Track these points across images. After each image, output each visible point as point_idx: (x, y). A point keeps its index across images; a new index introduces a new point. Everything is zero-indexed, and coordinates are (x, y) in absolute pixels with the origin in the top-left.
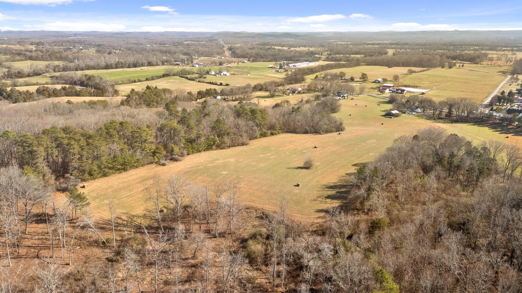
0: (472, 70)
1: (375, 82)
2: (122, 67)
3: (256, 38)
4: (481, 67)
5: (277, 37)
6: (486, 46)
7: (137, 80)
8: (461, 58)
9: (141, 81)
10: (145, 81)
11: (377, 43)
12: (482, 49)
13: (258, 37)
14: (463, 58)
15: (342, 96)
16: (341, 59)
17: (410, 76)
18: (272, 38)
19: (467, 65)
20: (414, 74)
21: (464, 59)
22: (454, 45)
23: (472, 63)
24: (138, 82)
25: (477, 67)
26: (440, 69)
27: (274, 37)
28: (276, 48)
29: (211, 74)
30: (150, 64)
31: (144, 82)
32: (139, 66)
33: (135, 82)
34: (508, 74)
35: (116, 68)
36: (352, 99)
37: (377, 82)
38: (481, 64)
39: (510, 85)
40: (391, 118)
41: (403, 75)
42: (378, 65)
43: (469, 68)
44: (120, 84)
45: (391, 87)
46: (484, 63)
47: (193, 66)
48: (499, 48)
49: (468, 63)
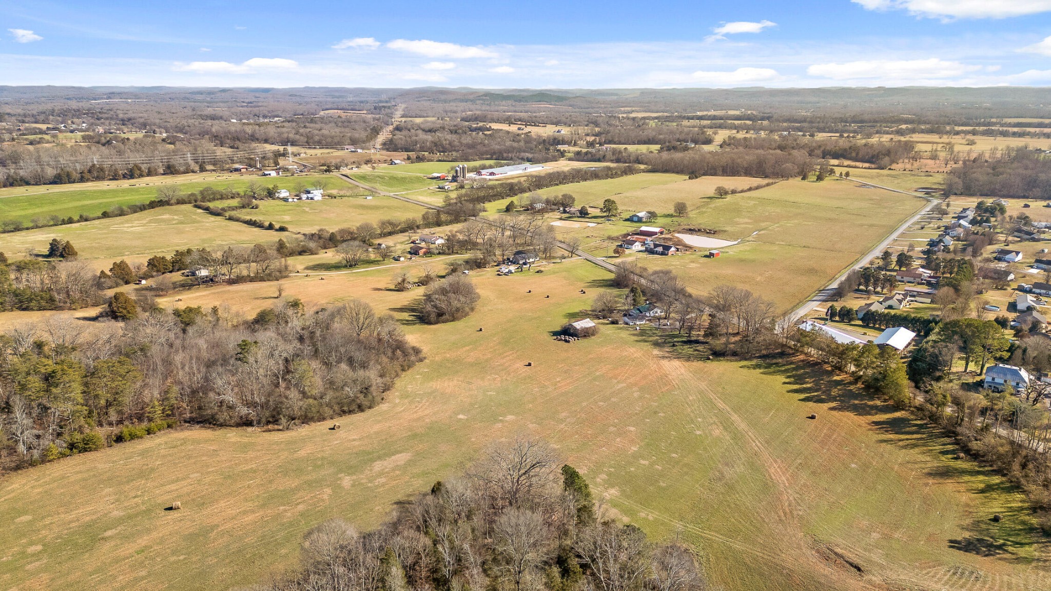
0: (864, 185)
1: (630, 220)
2: (99, 178)
3: (478, 102)
4: (888, 175)
5: (520, 101)
6: (925, 123)
7: (76, 218)
8: (854, 154)
9: (86, 220)
10: (99, 218)
11: (710, 116)
12: (913, 131)
13: (482, 100)
14: (857, 154)
15: (521, 262)
16: (604, 157)
17: (719, 202)
18: (510, 102)
19: (861, 172)
20: (729, 198)
21: (860, 156)
22: (862, 122)
23: (873, 166)
24: (78, 221)
25: (878, 176)
26: (796, 181)
27: (515, 101)
28: (495, 126)
29: (278, 198)
30: (170, 170)
31: (97, 222)
32: (141, 176)
33: (70, 221)
34: (937, 194)
35: (82, 180)
36: (538, 272)
37: (635, 219)
38: (890, 169)
39: (922, 228)
40: (568, 342)
41: (704, 200)
42: (673, 172)
43: (860, 180)
44: (27, 229)
45: (655, 233)
46: (900, 166)
47: (265, 175)
48: (948, 128)
49: (867, 165)
